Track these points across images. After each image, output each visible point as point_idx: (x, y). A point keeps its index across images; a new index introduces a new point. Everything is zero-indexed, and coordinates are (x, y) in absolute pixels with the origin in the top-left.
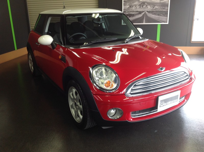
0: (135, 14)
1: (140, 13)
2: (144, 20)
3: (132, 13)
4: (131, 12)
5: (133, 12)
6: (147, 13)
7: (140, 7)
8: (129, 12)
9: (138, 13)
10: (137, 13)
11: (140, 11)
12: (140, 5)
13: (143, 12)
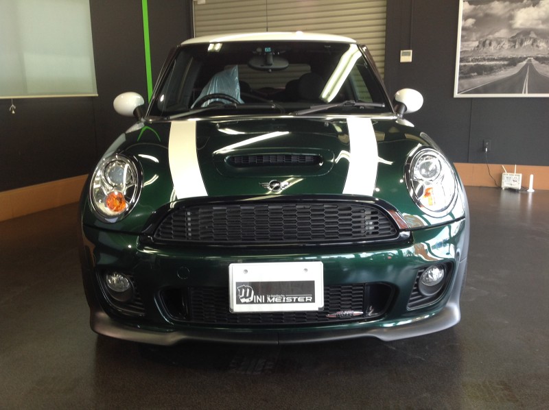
0: (496, 65)
1: (513, 62)
2: (526, 85)
3: (487, 63)
4: (484, 60)
5: (489, 60)
6: (534, 62)
7: (514, 46)
8: (477, 60)
9: (506, 63)
10: (502, 63)
11: (513, 58)
12: (513, 40)
13: (521, 59)
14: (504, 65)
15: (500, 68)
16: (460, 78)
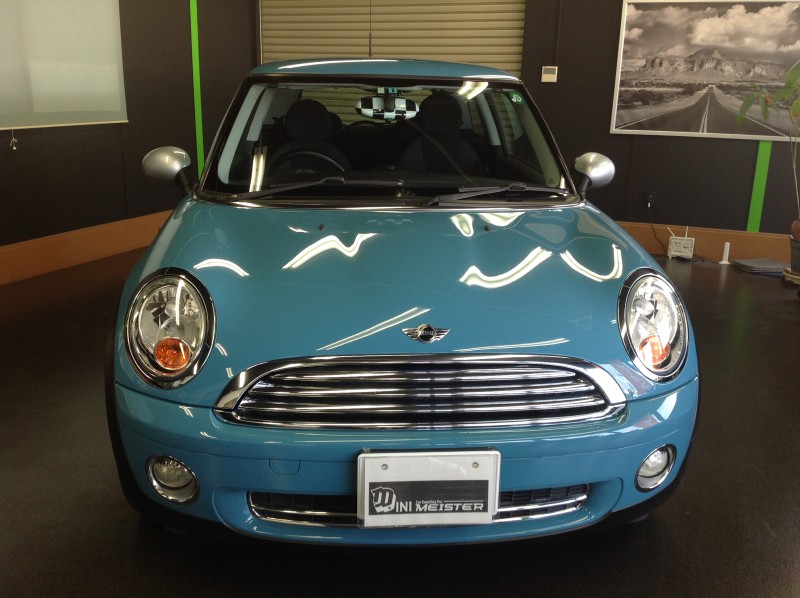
0: (667, 93)
1: (689, 89)
2: (705, 120)
3: (656, 89)
4: (652, 84)
5: (658, 85)
6: (717, 91)
7: (692, 69)
8: (643, 85)
9: (680, 90)
10: (675, 90)
11: (689, 85)
12: (691, 61)
13: (701, 87)
14: (678, 93)
15: (673, 96)
16: (619, 108)
